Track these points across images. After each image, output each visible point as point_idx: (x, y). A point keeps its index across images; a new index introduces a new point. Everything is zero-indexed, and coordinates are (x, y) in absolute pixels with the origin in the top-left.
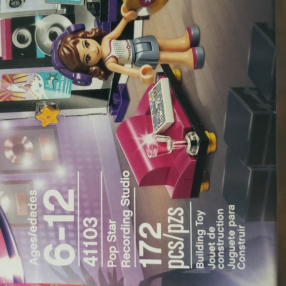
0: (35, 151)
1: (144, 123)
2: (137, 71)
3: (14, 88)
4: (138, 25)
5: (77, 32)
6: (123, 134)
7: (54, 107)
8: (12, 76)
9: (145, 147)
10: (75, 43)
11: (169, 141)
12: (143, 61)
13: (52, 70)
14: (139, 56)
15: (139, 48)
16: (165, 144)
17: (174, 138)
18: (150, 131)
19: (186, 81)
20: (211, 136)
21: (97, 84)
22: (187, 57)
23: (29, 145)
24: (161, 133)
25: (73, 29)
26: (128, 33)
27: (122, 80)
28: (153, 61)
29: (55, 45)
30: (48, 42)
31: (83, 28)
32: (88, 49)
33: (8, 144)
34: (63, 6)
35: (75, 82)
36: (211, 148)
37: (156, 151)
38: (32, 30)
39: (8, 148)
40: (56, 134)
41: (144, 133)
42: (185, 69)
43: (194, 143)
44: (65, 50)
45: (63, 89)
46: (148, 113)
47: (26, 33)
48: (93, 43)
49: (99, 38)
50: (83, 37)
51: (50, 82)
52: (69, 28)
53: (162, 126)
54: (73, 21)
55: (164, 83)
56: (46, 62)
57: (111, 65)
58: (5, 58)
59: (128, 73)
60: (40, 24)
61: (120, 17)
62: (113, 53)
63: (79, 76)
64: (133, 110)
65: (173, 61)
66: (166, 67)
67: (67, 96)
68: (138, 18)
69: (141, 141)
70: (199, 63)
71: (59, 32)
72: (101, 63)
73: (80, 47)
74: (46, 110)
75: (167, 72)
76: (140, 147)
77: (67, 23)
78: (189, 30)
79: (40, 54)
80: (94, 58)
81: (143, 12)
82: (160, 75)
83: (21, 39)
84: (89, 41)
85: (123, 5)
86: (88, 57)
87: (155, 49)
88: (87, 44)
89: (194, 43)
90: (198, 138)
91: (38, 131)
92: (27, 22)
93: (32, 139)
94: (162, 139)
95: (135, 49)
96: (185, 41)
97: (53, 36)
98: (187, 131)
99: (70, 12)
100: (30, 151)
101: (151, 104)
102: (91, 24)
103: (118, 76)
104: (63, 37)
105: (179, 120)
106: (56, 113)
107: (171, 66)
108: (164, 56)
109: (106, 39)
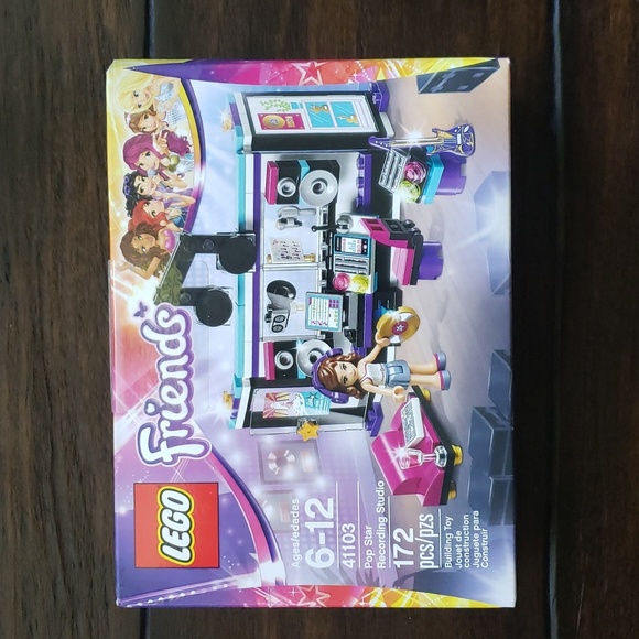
0: (296, 464)
1: (397, 438)
2: (390, 391)
3: (277, 405)
4: (391, 350)
5: (335, 355)
6: (378, 447)
7: (315, 423)
8: (275, 394)
9: (398, 460)
10: (333, 366)
11: (419, 454)
12: (396, 382)
13: (312, 389)
14: (392, 378)
15: (392, 370)
16: (415, 457)
17: (425, 451)
18: (402, 445)
19: (434, 401)
20: (457, 450)
21: (353, 402)
22: (435, 379)
23: (291, 458)
24: (414, 447)
25: (331, 354)
26: (381, 358)
27: (376, 400)
28: (405, 383)
29: (315, 367)
30: (309, 365)
31: (340, 353)
32: (345, 371)
33: (272, 456)
34: (322, 332)
35: (334, 401)
36: (458, 461)
37: (408, 463)
38: (294, 353)
39: (272, 461)
40: (316, 447)
41: (397, 447)
42: (433, 390)
43: (442, 456)
44: (325, 372)
45: (322, 406)
46: (401, 429)
47: (288, 355)
48: (350, 366)
49: (355, 362)
50: (340, 360)
51: (310, 400)
52: (328, 353)
53: (414, 441)
54: (332, 347)
55: (415, 403)
56: (307, 382)
57: (366, 385)
58: (268, 378)
59: (382, 394)
60: (300, 348)
61: (374, 344)
62: (368, 375)
63: (337, 395)
64: (387, 426)
65: (422, 383)
66: (416, 388)
67: (326, 413)
68: (391, 345)
69: (395, 455)
70: (445, 385)
71: (319, 356)
72: (357, 384)
73: (338, 369)
74: (306, 425)
75: (417, 392)
76: (393, 460)
77: (326, 348)
78: (436, 356)
79: (301, 375)
80: (351, 380)
81: (395, 339)
82: (411, 395)
83: (283, 361)
84: (346, 364)
85: (377, 333)
86: (345, 379)
87: (406, 371)
88: (344, 367)
89: (441, 368)
90: (446, 452)
91: (299, 444)
92: (289, 346)
93: (293, 452)
94: (414, 453)
95: (388, 372)
96: (433, 366)
97: (313, 359)
98: (435, 445)
99: (329, 337)
100: (292, 463)
101: (403, 421)
102: (348, 348)
103: (372, 396)
104: (323, 360)
105: (428, 435)
106: (317, 428)
107: (421, 387)
108: (415, 379)
109: (362, 363)
